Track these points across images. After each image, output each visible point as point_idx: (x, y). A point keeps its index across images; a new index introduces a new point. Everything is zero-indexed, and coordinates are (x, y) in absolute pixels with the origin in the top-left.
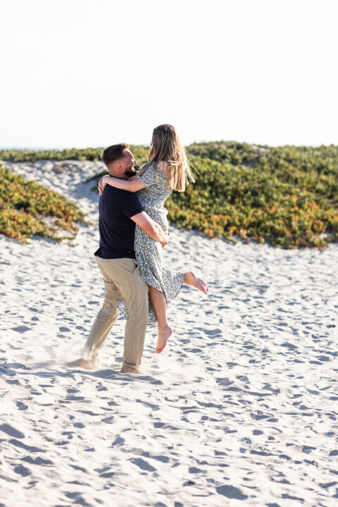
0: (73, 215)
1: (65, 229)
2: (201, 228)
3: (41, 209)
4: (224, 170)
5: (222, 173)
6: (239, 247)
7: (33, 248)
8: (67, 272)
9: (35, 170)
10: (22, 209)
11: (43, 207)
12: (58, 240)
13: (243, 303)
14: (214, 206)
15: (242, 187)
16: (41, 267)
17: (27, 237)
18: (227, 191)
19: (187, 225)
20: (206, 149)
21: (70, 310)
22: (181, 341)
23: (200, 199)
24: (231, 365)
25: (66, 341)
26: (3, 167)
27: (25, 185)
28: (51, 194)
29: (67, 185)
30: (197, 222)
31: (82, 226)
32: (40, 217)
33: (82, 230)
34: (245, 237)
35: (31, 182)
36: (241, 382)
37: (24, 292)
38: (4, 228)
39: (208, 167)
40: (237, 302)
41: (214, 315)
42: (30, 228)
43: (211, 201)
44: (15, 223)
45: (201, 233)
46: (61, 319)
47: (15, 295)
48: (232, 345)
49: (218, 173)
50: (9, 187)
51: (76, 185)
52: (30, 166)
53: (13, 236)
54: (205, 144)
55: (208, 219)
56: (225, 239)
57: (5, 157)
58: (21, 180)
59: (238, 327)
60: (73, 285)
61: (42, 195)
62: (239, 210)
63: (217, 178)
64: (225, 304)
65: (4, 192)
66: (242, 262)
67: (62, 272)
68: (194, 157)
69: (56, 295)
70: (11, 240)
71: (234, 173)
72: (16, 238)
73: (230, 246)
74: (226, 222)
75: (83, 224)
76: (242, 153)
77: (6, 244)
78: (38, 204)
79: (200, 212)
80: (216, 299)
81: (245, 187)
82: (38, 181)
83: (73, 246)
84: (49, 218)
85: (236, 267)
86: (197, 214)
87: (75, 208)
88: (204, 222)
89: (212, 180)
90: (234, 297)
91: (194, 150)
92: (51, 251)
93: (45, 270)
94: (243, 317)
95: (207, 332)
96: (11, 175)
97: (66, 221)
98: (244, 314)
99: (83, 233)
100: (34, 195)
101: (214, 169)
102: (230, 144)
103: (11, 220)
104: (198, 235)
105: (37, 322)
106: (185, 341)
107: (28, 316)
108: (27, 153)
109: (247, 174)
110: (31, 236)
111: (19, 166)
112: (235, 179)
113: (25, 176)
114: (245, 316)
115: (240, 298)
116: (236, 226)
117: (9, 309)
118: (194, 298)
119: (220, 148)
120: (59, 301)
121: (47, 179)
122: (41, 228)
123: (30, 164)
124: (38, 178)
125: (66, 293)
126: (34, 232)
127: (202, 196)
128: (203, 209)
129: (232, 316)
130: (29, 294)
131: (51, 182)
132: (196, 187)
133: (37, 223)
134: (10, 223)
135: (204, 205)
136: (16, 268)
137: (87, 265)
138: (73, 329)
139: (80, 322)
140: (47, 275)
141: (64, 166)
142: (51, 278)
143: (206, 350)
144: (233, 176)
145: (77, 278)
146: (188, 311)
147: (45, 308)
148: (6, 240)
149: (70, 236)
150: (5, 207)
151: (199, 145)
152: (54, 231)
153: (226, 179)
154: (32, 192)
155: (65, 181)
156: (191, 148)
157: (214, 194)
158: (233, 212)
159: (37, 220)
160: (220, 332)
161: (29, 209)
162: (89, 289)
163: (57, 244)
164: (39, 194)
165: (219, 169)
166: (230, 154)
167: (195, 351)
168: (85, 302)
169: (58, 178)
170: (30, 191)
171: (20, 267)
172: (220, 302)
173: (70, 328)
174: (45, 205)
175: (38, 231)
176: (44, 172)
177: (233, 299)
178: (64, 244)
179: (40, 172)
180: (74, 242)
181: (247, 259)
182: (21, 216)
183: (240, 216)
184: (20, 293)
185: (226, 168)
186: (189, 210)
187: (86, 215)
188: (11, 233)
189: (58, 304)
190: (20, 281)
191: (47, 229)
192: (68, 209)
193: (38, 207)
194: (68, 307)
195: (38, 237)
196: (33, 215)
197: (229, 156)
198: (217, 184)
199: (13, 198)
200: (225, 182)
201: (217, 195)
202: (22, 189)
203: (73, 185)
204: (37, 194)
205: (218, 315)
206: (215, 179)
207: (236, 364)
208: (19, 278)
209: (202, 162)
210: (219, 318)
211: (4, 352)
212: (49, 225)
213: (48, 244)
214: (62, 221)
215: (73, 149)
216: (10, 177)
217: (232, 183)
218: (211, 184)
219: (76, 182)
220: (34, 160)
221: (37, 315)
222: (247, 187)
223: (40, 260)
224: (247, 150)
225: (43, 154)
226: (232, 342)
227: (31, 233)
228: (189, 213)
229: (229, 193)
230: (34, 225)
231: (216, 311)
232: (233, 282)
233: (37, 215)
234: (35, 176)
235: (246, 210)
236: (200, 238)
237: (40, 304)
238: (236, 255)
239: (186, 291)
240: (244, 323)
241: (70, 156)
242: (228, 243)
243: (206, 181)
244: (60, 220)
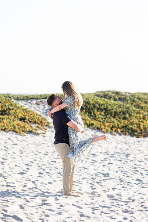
0: (45, 123)
1: (41, 129)
2: (100, 129)
3: (31, 120)
4: (110, 103)
5: (110, 104)
6: (117, 137)
7: (27, 138)
8: (42, 148)
9: (28, 103)
10: (23, 121)
11: (32, 119)
12: (38, 134)
13: (119, 161)
14: (106, 119)
15: (119, 110)
16: (30, 146)
17: (24, 133)
18: (112, 112)
19: (94, 127)
20: (103, 94)
21: (43, 165)
22: (92, 178)
23: (100, 116)
24: (114, 189)
25: (41, 179)
26: (14, 102)
27: (24, 110)
28: (35, 114)
29: (42, 110)
30: (99, 126)
31: (49, 128)
32: (30, 124)
33: (48, 129)
34: (120, 132)
35: (26, 109)
36: (118, 196)
37: (23, 157)
38: (15, 129)
39: (103, 102)
40: (116, 161)
41: (106, 167)
42: (26, 129)
43: (105, 117)
44: (19, 127)
45: (101, 131)
46: (39, 169)
47: (19, 158)
48: (114, 180)
49: (108, 104)
50: (16, 111)
51: (46, 110)
52: (26, 102)
53: (18, 132)
54: (102, 92)
55: (104, 125)
56: (111, 133)
57: (15, 98)
58: (22, 108)
59: (117, 172)
60: (45, 154)
61: (31, 114)
62: (117, 121)
63: (108, 107)
64: (111, 162)
65: (15, 113)
66: (119, 143)
67: (40, 148)
68: (98, 98)
69: (37, 158)
70: (18, 134)
71: (115, 105)
72: (20, 133)
73: (113, 136)
74: (111, 126)
75: (49, 127)
76: (118, 96)
77: (16, 136)
78: (29, 119)
79: (100, 122)
80: (107, 160)
81: (120, 110)
82: (29, 108)
83: (45, 137)
84: (34, 124)
85: (116, 146)
86: (99, 123)
87: (46, 120)
88: (102, 126)
89: (105, 107)
90: (115, 159)
91: (97, 95)
92: (35, 139)
93: (32, 147)
94: (119, 168)
95: (103, 174)
96: (18, 106)
97: (42, 126)
98: (120, 166)
99: (49, 131)
100: (28, 115)
101: (106, 103)
102: (113, 92)
103: (18, 125)
104: (99, 132)
105: (29, 170)
106: (93, 179)
107: (25, 167)
108: (24, 96)
109: (121, 105)
110: (27, 132)
111: (21, 102)
112: (115, 107)
113: (24, 106)
114: (120, 167)
115: (117, 159)
116: (116, 127)
117: (17, 165)
118: (98, 159)
119: (109, 93)
120: (38, 161)
121: (33, 107)
122: (31, 129)
123: (26, 101)
124: (29, 107)
125: (41, 157)
126: (28, 131)
127: (101, 114)
128: (102, 120)
129: (114, 167)
130: (26, 158)
131: (35, 109)
132: (99, 111)
133: (29, 127)
134: (17, 126)
135: (102, 119)
136: (20, 147)
137: (51, 145)
138: (45, 173)
139: (47, 170)
140: (33, 149)
141: (41, 102)
142: (35, 151)
143: (103, 183)
144: (114, 106)
145: (47, 151)
146: (95, 165)
147: (32, 164)
148: (15, 134)
149: (43, 132)
150: (15, 120)
151: (100, 92)
152: (36, 130)
153: (111, 107)
154: (27, 113)
155: (41, 108)
156: (96, 94)
157: (106, 113)
158: (114, 121)
159: (29, 125)
160: (109, 174)
161: (25, 120)
162: (51, 155)
163: (38, 136)
164: (30, 114)
165: (108, 103)
166: (113, 96)
167: (98, 183)
168: (50, 161)
169: (38, 107)
170: (26, 113)
171: (21, 146)
172: (109, 161)
173: (43, 173)
174: (33, 119)
175: (30, 130)
176: (32, 104)
177: (115, 160)
178: (41, 136)
179: (30, 104)
180: (45, 135)
181: (121, 142)
182: (22, 123)
183: (118, 123)
184: (21, 157)
185: (112, 102)
186: (95, 121)
187: (50, 123)
188: (18, 131)
189: (38, 162)
190: (21, 152)
191: (33, 129)
192: (42, 120)
193: (29, 120)
194: (43, 163)
195: (30, 133)
196: (27, 123)
197: (113, 97)
198: (108, 109)
199: (19, 116)
200: (111, 108)
201: (108, 114)
202: (22, 111)
203: (44, 110)
204: (29, 114)
205: (108, 167)
206: (107, 107)
207: (116, 189)
208: (21, 151)
209: (101, 100)
210: (108, 168)
211: (14, 183)
212: (34, 128)
213: (34, 136)
214: (40, 126)
215: (45, 94)
216: (17, 107)
217: (114, 109)
218: (105, 109)
219: (46, 109)
220: (28, 99)
221: (29, 167)
222: (121, 110)
223: (31, 143)
224: (121, 94)
225: (32, 97)
226: (114, 179)
227: (27, 131)
228: (95, 122)
229: (113, 113)
230: (28, 128)
231: (107, 165)
232: (115, 152)
233: (29, 123)
234: (28, 106)
235: (120, 121)
236: (100, 133)
237: (30, 162)
238: (116, 140)
239: (95, 156)
240: (119, 170)
241: (43, 97)
242: (112, 135)
243: (103, 108)
244: (39, 125)
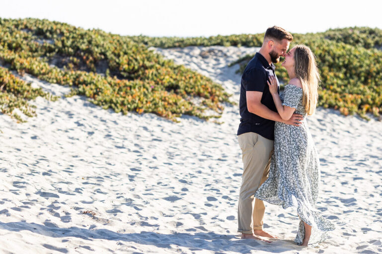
0: (218, 96)
1: (212, 109)
2: (336, 107)
3: (189, 90)
4: (357, 54)
5: (355, 56)
6: (372, 124)
7: (183, 126)
8: (213, 148)
9: (184, 55)
10: (173, 91)
11: (191, 88)
12: (205, 119)
13: (376, 174)
14: (349, 86)
15: (374, 68)
16: (189, 143)
17: (176, 116)
18: (361, 72)
19: (323, 104)
20: (341, 35)
21: (216, 181)
22: (319, 209)
23: (335, 80)
24: (365, 230)
25: (213, 210)
26: (155, 53)
27: (175, 69)
28: (199, 77)
29: (213, 68)
30: (333, 102)
31: (227, 105)
32: (189, 97)
33: (227, 109)
34: (378, 114)
35: (180, 66)
36: (375, 246)
37: (174, 166)
38: (156, 108)
39: (342, 50)
40: (371, 173)
41: (349, 185)
42: (180, 108)
43: (346, 82)
44: (166, 103)
45: (337, 112)
46: (208, 190)
47: (166, 168)
48: (366, 212)
49: (352, 56)
50: (159, 71)
51: (221, 69)
52: (179, 52)
53: (164, 115)
54: (340, 30)
55: (344, 98)
56: (359, 116)
57: (156, 44)
58: (171, 65)
59: (372, 196)
60: (219, 160)
61: (190, 78)
62: (372, 90)
63: (351, 60)
64: (360, 176)
65: (156, 75)
66: (375, 137)
67: (209, 148)
68: (330, 42)
69: (203, 168)
70: (162, 118)
71: (368, 56)
72: (167, 117)
73: (363, 123)
74: (359, 101)
75: (228, 104)
76: (374, 38)
77: (158, 122)
78: (187, 86)
79: (336, 92)
80: (351, 171)
81: (377, 68)
82: (186, 65)
83: (219, 124)
84: (197, 98)
85: (370, 142)
86: (333, 94)
87: (221, 89)
88: (339, 101)
89: (346, 62)
90: (368, 169)
91: (329, 36)
92: (199, 129)
93: (193, 146)
94: (376, 187)
95: (343, 201)
96: (162, 60)
97: (213, 101)
98: (377, 184)
99: (228, 112)
100: (183, 78)
101: (348, 53)
102: (362, 30)
103: (162, 100)
104: (334, 113)
105: (186, 192)
106: (323, 209)
107: (179, 187)
108: (176, 40)
109: (378, 56)
110: (181, 115)
111: (169, 52)
112: (367, 62)
113: (174, 60)
114: (378, 186)
115: (372, 170)
116: (369, 104)
117: (161, 181)
118: (331, 170)
119: (353, 33)
120: (206, 173)
121: (195, 63)
122: (190, 108)
123: (179, 49)
124: (186, 62)
125: (214, 166)
126: (183, 112)
127: (337, 77)
128: (339, 90)
129: (365, 186)
130: (179, 167)
131: (198, 66)
132: (332, 69)
133: (186, 103)
134: (161, 103)
135: (339, 86)
136: (167, 145)
137: (233, 141)
138: (220, 199)
139: (225, 192)
140: (195, 150)
141: (210, 51)
142: (199, 153)
143: (342, 218)
144: (365, 59)
145: (223, 153)
146: (326, 182)
147: (194, 180)
148: (158, 119)
149: (216, 115)
150: (156, 89)
151: (334, 30)
152: (201, 110)
153: (359, 62)
154: (181, 75)
155: (211, 65)
156: (327, 34)
157: (348, 75)
158: (366, 91)
159: (186, 100)
160: (355, 200)
161: (178, 90)
162: (233, 162)
163: (204, 122)
164: (187, 77)
165: (353, 53)
166: (363, 39)
167: (332, 217)
168: (231, 174)
169: (205, 63)
170: (179, 74)
171: (171, 143)
172: (354, 173)
173: (216, 198)
174: (193, 87)
175: (187, 111)
176: (191, 57)
177: (367, 171)
178: (211, 122)
179: (188, 57)
180: (220, 120)
181: (380, 134)
182: (171, 97)
183: (372, 96)
184: (170, 166)
185: (359, 52)
186: (325, 91)
187: (231, 96)
188: (162, 112)
189: (205, 176)
190: (171, 156)
191: (195, 109)
192: (214, 90)
193: (187, 89)
194: (215, 179)
195: (187, 116)
196: (182, 96)
197: (362, 41)
198: (352, 66)
199: (164, 81)
200: (358, 64)
201: (351, 77)
202: (172, 72)
203: (218, 68)
204: (185, 77)
205: (353, 185)
206: (349, 61)
207: (370, 230)
208: (170, 153)
209: (337, 46)
210: (354, 188)
211: (156, 219)
212: (197, 105)
213: (196, 123)
214: (208, 102)
215: (219, 36)
216: (161, 63)
217: (365, 65)
218: (346, 66)
219: (222, 66)
220: (182, 46)
221: (187, 186)
222: (379, 68)
223: (190, 137)
224: (379, 35)
225: (191, 41)
226: (366, 210)
227: (181, 112)
228: (326, 93)
229: (363, 74)
230: (183, 105)
231: (351, 182)
232: (367, 155)
233: (186, 96)
234: (184, 61)
235: (378, 90)
236: (335, 115)
237: (189, 176)
238: (370, 131)
239: (324, 164)
240: (377, 193)
241: (215, 43)
242: (362, 120)
243: (341, 64)
244: (207, 100)
